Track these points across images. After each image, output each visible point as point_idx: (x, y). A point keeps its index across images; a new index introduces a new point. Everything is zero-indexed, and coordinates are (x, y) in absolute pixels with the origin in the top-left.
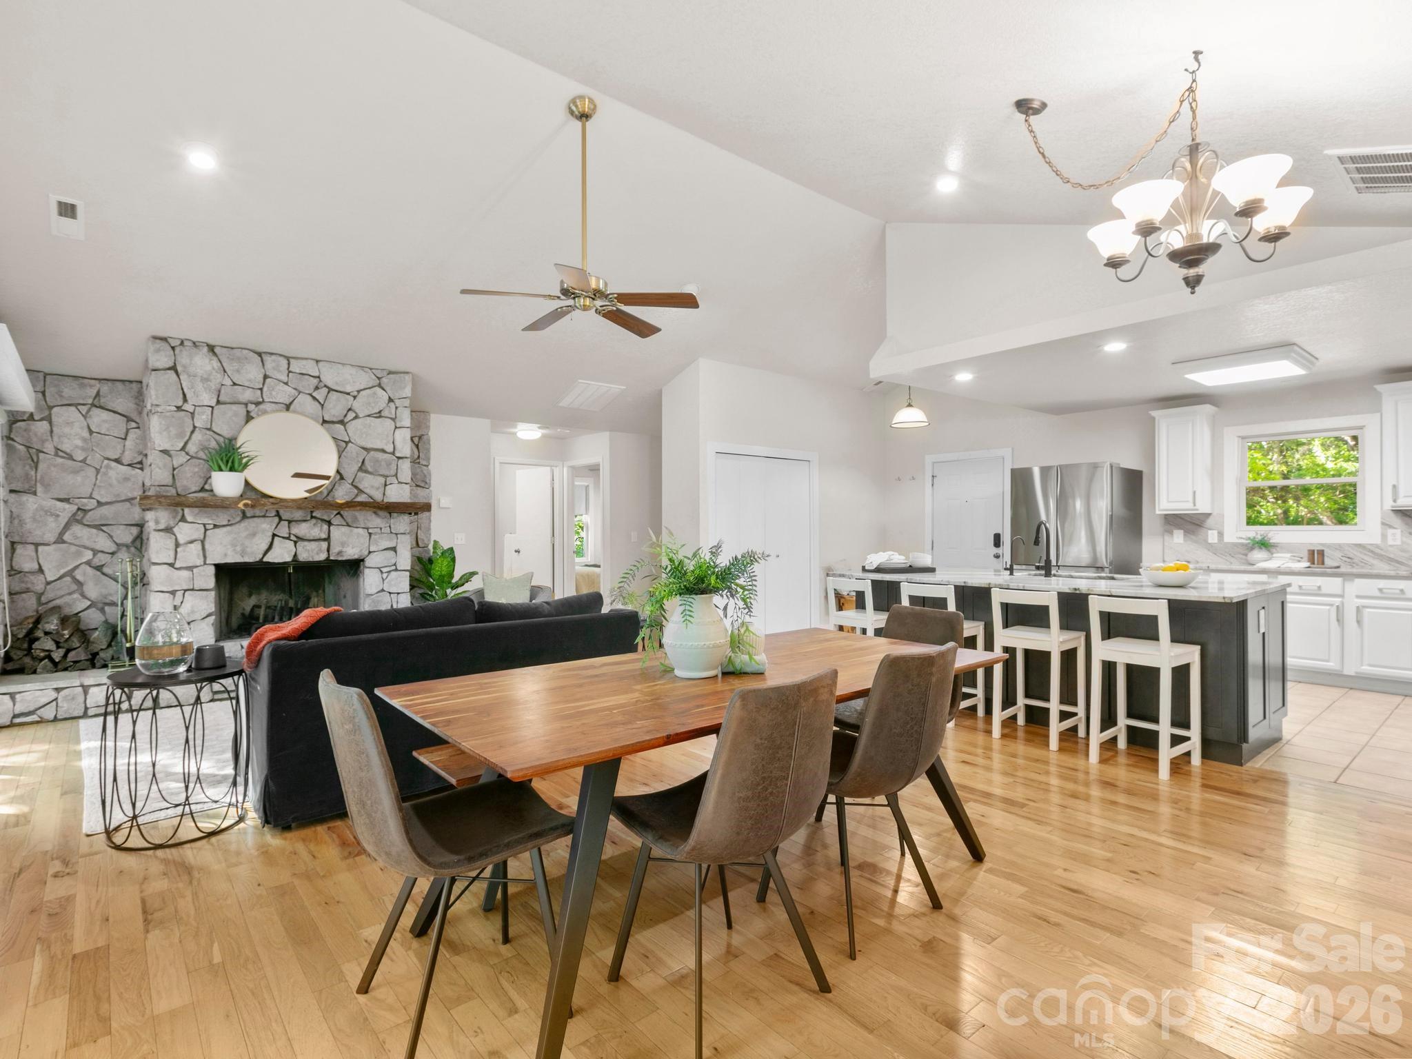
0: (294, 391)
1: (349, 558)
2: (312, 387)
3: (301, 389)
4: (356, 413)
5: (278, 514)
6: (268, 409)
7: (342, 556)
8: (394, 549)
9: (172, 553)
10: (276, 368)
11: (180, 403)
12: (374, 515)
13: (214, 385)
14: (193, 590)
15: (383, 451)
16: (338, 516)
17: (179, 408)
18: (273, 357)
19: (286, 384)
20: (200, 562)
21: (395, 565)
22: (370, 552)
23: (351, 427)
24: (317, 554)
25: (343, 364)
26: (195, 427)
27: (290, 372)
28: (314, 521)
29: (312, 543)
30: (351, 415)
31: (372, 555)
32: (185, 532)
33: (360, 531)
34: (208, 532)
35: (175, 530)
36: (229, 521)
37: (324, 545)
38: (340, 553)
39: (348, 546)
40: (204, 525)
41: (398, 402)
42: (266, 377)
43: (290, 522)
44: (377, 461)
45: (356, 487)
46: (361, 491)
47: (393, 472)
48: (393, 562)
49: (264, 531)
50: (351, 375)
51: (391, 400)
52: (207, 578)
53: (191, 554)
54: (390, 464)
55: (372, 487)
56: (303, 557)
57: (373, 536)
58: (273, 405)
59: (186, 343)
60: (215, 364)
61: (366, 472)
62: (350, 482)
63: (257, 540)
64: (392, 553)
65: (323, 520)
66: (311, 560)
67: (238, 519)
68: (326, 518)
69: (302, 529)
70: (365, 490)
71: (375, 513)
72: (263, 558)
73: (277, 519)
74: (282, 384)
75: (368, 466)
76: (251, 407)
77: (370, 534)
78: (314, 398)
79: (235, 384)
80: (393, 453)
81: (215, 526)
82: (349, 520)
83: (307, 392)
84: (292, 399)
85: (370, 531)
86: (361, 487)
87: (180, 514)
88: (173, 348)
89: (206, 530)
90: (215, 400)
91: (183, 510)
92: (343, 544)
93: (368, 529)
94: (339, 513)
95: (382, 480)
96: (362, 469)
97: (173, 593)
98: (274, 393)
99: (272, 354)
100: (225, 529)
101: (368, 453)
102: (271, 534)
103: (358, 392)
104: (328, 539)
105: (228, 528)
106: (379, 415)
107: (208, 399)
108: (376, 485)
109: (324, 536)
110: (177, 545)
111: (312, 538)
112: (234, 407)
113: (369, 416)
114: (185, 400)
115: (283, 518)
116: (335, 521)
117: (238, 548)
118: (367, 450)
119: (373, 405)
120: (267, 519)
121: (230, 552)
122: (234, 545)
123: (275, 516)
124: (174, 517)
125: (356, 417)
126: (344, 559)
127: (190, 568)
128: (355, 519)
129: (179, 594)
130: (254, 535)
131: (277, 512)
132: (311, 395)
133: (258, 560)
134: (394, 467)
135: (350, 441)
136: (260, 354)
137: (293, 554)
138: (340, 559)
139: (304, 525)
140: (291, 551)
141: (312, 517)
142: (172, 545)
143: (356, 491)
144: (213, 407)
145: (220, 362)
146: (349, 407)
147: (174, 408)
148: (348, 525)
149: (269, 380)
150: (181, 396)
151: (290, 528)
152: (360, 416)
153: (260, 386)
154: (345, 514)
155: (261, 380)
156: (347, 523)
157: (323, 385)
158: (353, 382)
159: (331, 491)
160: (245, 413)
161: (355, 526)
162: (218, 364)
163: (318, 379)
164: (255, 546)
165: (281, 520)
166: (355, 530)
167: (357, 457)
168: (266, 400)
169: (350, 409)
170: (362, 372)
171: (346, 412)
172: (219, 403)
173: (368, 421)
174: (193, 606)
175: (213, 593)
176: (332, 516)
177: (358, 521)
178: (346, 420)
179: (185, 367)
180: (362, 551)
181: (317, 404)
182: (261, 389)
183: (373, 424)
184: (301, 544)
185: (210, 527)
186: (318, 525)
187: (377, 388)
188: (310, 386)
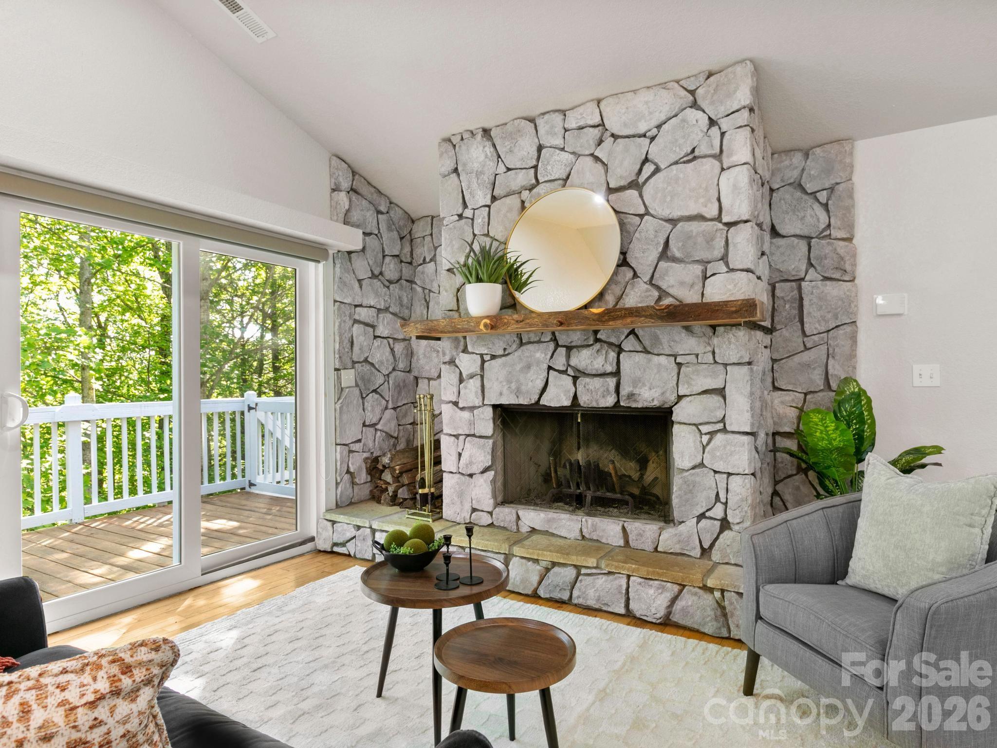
0: (571, 156)
1: (646, 404)
2: (592, 143)
3: (578, 150)
4: (655, 164)
5: (554, 339)
6: (542, 192)
7: (635, 401)
8: (721, 392)
9: (455, 390)
10: (551, 133)
11: (460, 212)
12: (684, 333)
13: (487, 178)
14: (474, 435)
15: (700, 218)
16: (631, 336)
17: (460, 216)
18: (546, 117)
19: (563, 149)
20: (477, 402)
21: (723, 420)
22: (680, 398)
23: (648, 190)
24: (603, 397)
25: (635, 91)
26: (475, 235)
27: (566, 130)
28: (598, 346)
29: (596, 380)
30: (649, 169)
31: (684, 402)
32: (468, 363)
33: (663, 360)
34: (486, 364)
35: (457, 361)
36: (505, 349)
37: (611, 382)
38: (631, 396)
39: (644, 385)
40: (482, 355)
41: (725, 124)
42: (540, 148)
43: (569, 348)
44: (689, 237)
45: (658, 288)
46: (663, 294)
47: (718, 252)
48: (719, 415)
49: (538, 363)
50: (647, 103)
51: (712, 122)
52: (485, 423)
53: (470, 393)
54: (712, 239)
55: (682, 283)
56: (585, 400)
57: (683, 369)
58: (548, 185)
59: (465, 136)
60: (489, 149)
61: (674, 260)
62: (647, 278)
63: (531, 374)
64: (716, 399)
65: (610, 344)
66: (594, 405)
67: (514, 346)
68: (613, 340)
69: (583, 359)
70: (671, 291)
71: (687, 329)
72: (539, 399)
73: (552, 345)
74: (558, 151)
75: (675, 249)
76: (525, 194)
77: (679, 365)
78: (597, 159)
79: (509, 169)
80: (719, 219)
81: (493, 357)
82: (647, 343)
83: (587, 152)
84: (568, 169)
85: (679, 360)
86: (664, 286)
87: (462, 343)
88: (454, 146)
89: (483, 362)
90: (489, 197)
91: (465, 338)
92: (636, 382)
93: (675, 356)
94: (632, 332)
95: (698, 269)
96: (665, 254)
97: (457, 436)
98: (549, 168)
99: (544, 114)
100: (499, 361)
101: (675, 226)
102: (545, 366)
103: (659, 127)
104: (617, 373)
105: (503, 358)
106: (692, 156)
107: (481, 197)
108: (688, 279)
109: (610, 368)
110: (461, 381)
111: (594, 372)
112: (508, 200)
113: (676, 163)
114: (465, 205)
115: (560, 343)
116: (626, 346)
117: (513, 386)
118: (673, 222)
119: (681, 141)
120: (541, 345)
121: (505, 391)
122: (509, 382)
123: (551, 340)
124: (457, 348)
125: (657, 170)
126: (640, 406)
127: (472, 409)
128: (656, 339)
129: (462, 438)
130: (529, 367)
131: (553, 333)
132: (592, 155)
133: (533, 402)
134: (720, 243)
135: (647, 213)
136: (532, 120)
137: (572, 395)
138: (634, 405)
139: (585, 353)
140: (569, 391)
141: (597, 340)
142: (456, 380)
143: (656, 294)
144: (489, 206)
145: (494, 146)
146: (643, 157)
147: (456, 218)
148: (646, 351)
149: (544, 151)
150: (461, 201)
151: (568, 357)
152: (662, 166)
153: (534, 163)
154: (640, 333)
155: (536, 154)
156: (644, 348)
157: (608, 134)
158: (651, 113)
159: (620, 298)
160: (519, 204)
161: (656, 352)
162: (492, 149)
163: (600, 128)
164: (530, 384)
165: (557, 346)
166: (656, 359)
167: (656, 236)
168: (541, 179)
169: (646, 160)
170: (664, 93)
171: (638, 167)
172: (494, 199)
173: (675, 172)
174: (471, 456)
175: (491, 441)
176: (623, 337)
177: (661, 344)
178: (641, 180)
179: (465, 165)
180: (668, 394)
181: (599, 166)
182: (535, 167)
183: (681, 176)
184: (582, 381)
185: (487, 358)
186: (604, 352)
187: (689, 110)
188: (591, 142)
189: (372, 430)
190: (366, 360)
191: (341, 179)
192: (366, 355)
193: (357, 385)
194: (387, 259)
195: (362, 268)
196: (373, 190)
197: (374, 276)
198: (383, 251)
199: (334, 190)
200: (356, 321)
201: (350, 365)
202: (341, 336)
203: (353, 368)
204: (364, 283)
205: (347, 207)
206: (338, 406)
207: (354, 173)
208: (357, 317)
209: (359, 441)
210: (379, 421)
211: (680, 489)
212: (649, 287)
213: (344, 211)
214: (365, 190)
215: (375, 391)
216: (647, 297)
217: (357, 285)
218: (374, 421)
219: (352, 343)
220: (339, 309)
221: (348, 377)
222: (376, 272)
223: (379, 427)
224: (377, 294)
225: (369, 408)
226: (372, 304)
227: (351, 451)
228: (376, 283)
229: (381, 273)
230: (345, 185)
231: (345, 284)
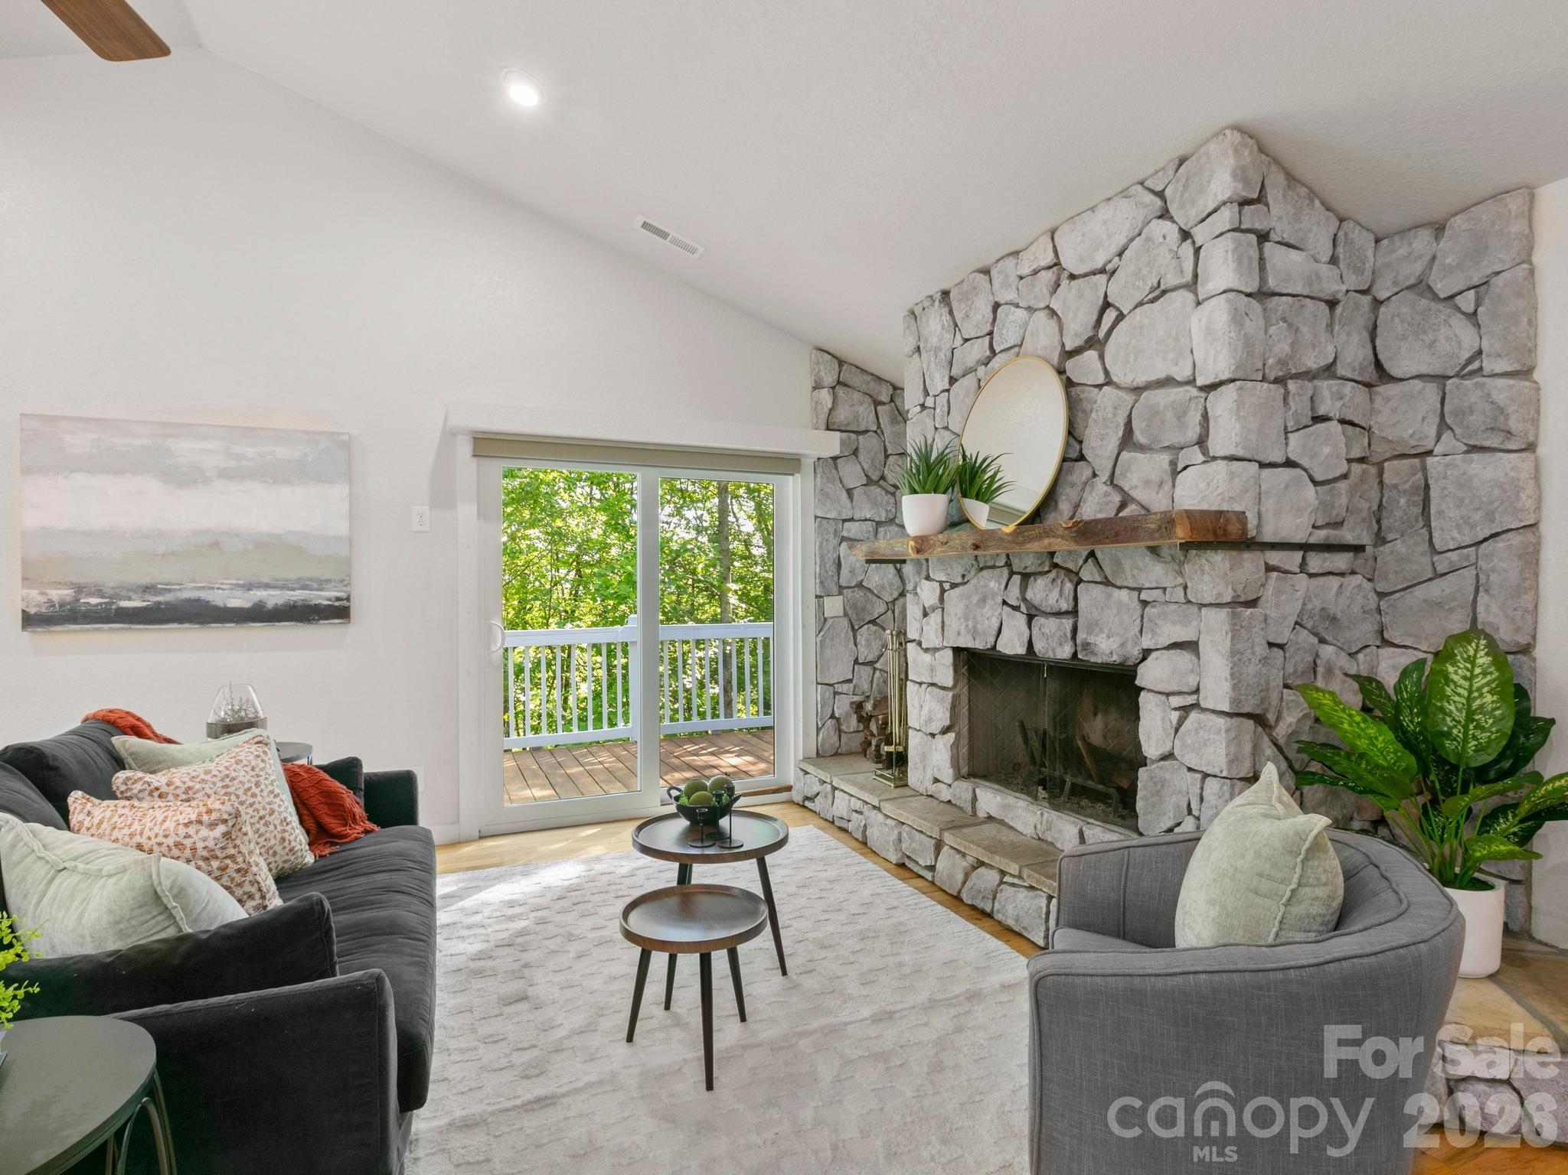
0: (1026, 313)
1: (1105, 659)
2: (1048, 291)
3: (1033, 303)
4: (1118, 309)
5: (1008, 564)
6: (997, 366)
7: (1092, 653)
8: (1191, 646)
9: (920, 626)
10: (1006, 285)
11: (922, 400)
12: (1149, 557)
13: (944, 355)
14: (935, 685)
15: (1168, 382)
16: (1090, 561)
17: (923, 406)
18: (1000, 264)
19: (1017, 305)
20: (938, 642)
21: (1197, 691)
22: (1146, 653)
23: (1110, 348)
24: (1060, 645)
25: (1092, 209)
26: (937, 429)
27: (1020, 279)
28: (1053, 573)
29: (1052, 620)
30: (1110, 316)
31: (1150, 660)
32: (929, 593)
33: (1125, 595)
34: (946, 594)
35: (920, 590)
36: (963, 576)
37: (1067, 623)
38: (1086, 646)
39: (1101, 631)
40: (941, 583)
41: (1200, 234)
42: (996, 306)
43: (1024, 576)
44: (1154, 412)
45: (1119, 489)
46: (1126, 498)
47: (1193, 432)
48: (1192, 682)
49: (994, 595)
50: (1105, 222)
51: (1185, 235)
52: (946, 671)
53: (933, 631)
54: (1185, 413)
55: (1147, 483)
56: (1041, 648)
57: (1148, 610)
58: (1003, 355)
59: (926, 304)
60: (946, 317)
61: (1142, 448)
62: (1106, 476)
63: (987, 610)
64: (1184, 658)
65: (1068, 571)
66: (1052, 656)
67: (973, 572)
68: (1070, 565)
69: (1039, 591)
70: (1135, 494)
71: (1155, 550)
72: (995, 643)
73: (1006, 572)
74: (1013, 308)
75: (1138, 432)
76: (981, 370)
77: (1144, 604)
78: (1053, 313)
79: (965, 341)
80: (1192, 381)
81: (954, 586)
82: (1108, 570)
83: (1042, 305)
84: (1022, 332)
85: (1143, 596)
86: (1127, 487)
87: (924, 567)
88: (917, 319)
89: (943, 591)
90: (947, 379)
91: (928, 560)
93: (1139, 590)
95: (1164, 459)
96: (1128, 440)
97: (920, 684)
98: (1004, 332)
99: (998, 261)
100: (957, 590)
101: (1138, 397)
102: (1001, 600)
103: (1120, 255)
104: (1074, 612)
105: (962, 587)
106: (1160, 293)
107: (939, 382)
108: (1154, 476)
109: (1065, 606)
110: (924, 615)
111: (1049, 610)
112: (965, 381)
113: (1141, 304)
114: (926, 393)
115: (1015, 570)
116: (1085, 575)
117: (970, 623)
118: (1138, 390)
119: (1145, 271)
120: (996, 572)
121: (963, 632)
122: (967, 619)
123: (1006, 565)
124: (919, 573)
125: (1121, 317)
126: (1100, 661)
127: (934, 651)
128: (1118, 563)
129: (924, 686)
130: (984, 600)
131: (1008, 556)
132: (1047, 308)
133: (989, 646)
134: (1195, 417)
135: (1109, 382)
137: (1026, 640)
138: (1092, 659)
139: (1041, 583)
140: (1024, 635)
141: (1053, 566)
142: (920, 614)
143: (1117, 498)
144: (948, 391)
145: (951, 312)
146: (1101, 301)
147: (918, 408)
148: (1107, 583)
149: (999, 310)
150: (922, 387)
151: (1024, 588)
152: (1125, 312)
153: (988, 328)
154: (1099, 555)
155: (991, 316)
156: (1106, 578)
157: (1065, 274)
158: (1110, 236)
159: (1077, 506)
160: (976, 385)
161: (1118, 584)
162: (948, 317)
163: (1055, 268)
164: (986, 622)
165: (1012, 573)
166: (1116, 593)
167: (1115, 415)
168: (997, 349)
169: (1106, 305)
170: (1123, 204)
171: (1095, 317)
172: (953, 380)
173: (1138, 318)
174: (930, 712)
175: (950, 694)
176: (1081, 562)
177: (1124, 572)
178: (1102, 334)
179: (926, 340)
180: (1129, 646)
181: (1053, 324)
182: (991, 333)
183: (1146, 322)
184: (1039, 621)
185: (947, 586)
186: (1059, 582)
187: (1156, 222)
188: (1045, 291)
189: (869, 669)
190: (860, 585)
191: (823, 374)
192: (860, 579)
193: (846, 614)
194: (891, 459)
195: (852, 473)
196: (868, 378)
197: (870, 482)
198: (886, 450)
199: (815, 388)
200: (843, 539)
201: (835, 590)
202: (822, 557)
203: (840, 593)
204: (856, 493)
205: (830, 406)
206: (818, 640)
207: (841, 363)
208: (845, 534)
209: (850, 681)
210: (879, 658)
211: (1145, 788)
212: (1109, 489)
213: (826, 410)
214: (856, 379)
215: (873, 622)
216: (1107, 504)
217: (845, 495)
218: (870, 658)
219: (839, 565)
220: (820, 526)
221: (834, 606)
222: (875, 477)
223: (878, 665)
224: (875, 504)
225: (863, 643)
226: (868, 516)
227: (836, 693)
228: (875, 490)
229: (883, 477)
230: (829, 379)
231: (828, 496)
